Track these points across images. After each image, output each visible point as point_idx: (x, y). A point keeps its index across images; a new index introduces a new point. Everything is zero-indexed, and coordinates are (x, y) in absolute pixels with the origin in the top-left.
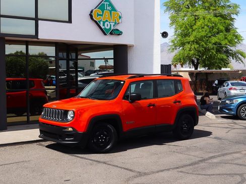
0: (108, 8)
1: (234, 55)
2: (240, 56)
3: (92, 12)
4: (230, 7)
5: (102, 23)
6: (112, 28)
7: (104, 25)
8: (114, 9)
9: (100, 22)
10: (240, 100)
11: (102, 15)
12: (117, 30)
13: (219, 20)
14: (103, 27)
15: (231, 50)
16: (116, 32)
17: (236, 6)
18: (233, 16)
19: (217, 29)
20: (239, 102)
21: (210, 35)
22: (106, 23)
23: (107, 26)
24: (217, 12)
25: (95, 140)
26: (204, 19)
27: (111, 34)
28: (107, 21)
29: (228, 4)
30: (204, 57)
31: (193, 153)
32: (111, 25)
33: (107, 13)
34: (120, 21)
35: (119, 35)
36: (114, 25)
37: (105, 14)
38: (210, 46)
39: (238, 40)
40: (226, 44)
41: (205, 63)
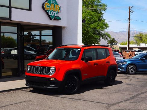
0: (53, 2)
1: (103, 36)
2: (107, 37)
3: (43, 4)
4: (101, 6)
5: (49, 11)
6: (55, 15)
7: (50, 13)
8: (56, 3)
9: (48, 11)
10: (128, 63)
11: (49, 7)
12: (58, 17)
13: (94, 13)
14: (50, 15)
15: (101, 33)
16: (57, 19)
17: (104, 5)
18: (103, 12)
19: (94, 19)
20: (127, 64)
21: (89, 23)
22: (52, 12)
23: (52, 14)
24: (93, 8)
25: (67, 86)
26: (85, 13)
27: (54, 19)
28: (52, 11)
29: (100, 4)
30: (86, 37)
31: (125, 93)
32: (54, 13)
33: (52, 5)
34: (60, 11)
35: (58, 20)
36: (56, 14)
37: (52, 6)
38: (90, 30)
39: (106, 27)
40: (100, 29)
41: (86, 41)
